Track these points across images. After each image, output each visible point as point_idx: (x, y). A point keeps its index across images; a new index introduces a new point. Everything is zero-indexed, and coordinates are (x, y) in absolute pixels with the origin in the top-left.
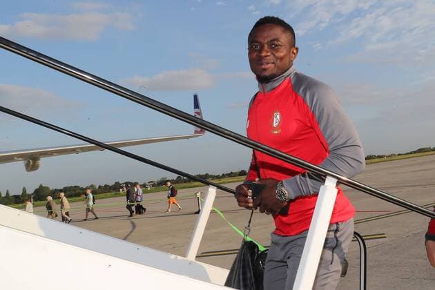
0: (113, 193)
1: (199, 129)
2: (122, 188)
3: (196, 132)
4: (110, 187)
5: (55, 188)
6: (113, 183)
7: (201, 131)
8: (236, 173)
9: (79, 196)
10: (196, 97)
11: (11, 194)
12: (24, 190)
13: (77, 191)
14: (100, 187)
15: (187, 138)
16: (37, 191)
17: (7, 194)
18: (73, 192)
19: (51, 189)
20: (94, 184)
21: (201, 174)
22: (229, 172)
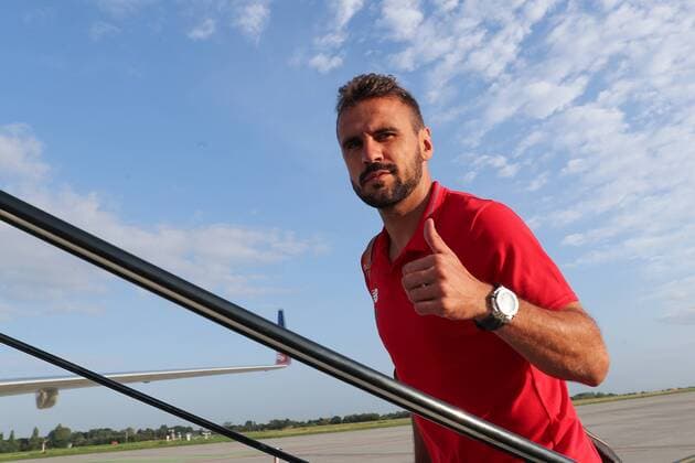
0: (157, 442)
1: (282, 358)
2: (169, 434)
3: (279, 362)
4: (153, 433)
5: (78, 430)
6: (159, 428)
7: (286, 361)
8: (327, 420)
9: (110, 443)
10: (281, 313)
11: (17, 436)
12: (36, 432)
13: (108, 437)
14: (140, 432)
15: (266, 369)
16: (52, 434)
17: (12, 436)
18: (102, 437)
19: (73, 431)
20: (133, 427)
21: (280, 419)
22: (317, 418)
